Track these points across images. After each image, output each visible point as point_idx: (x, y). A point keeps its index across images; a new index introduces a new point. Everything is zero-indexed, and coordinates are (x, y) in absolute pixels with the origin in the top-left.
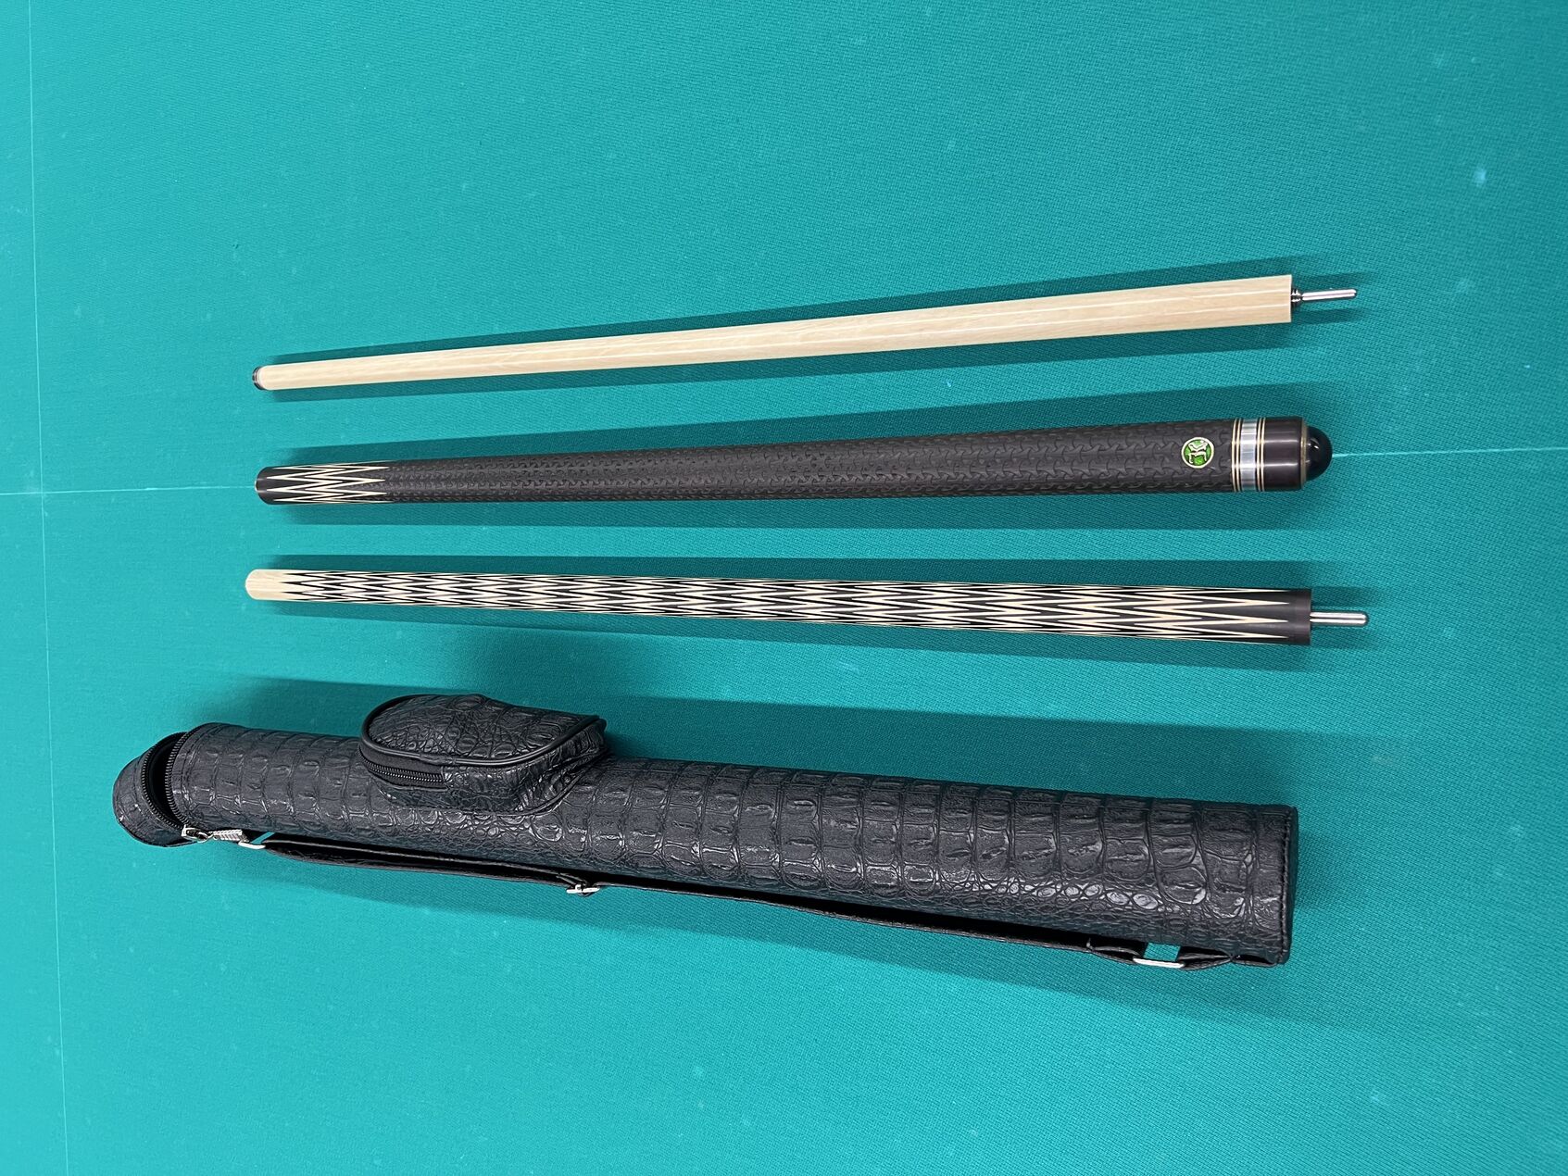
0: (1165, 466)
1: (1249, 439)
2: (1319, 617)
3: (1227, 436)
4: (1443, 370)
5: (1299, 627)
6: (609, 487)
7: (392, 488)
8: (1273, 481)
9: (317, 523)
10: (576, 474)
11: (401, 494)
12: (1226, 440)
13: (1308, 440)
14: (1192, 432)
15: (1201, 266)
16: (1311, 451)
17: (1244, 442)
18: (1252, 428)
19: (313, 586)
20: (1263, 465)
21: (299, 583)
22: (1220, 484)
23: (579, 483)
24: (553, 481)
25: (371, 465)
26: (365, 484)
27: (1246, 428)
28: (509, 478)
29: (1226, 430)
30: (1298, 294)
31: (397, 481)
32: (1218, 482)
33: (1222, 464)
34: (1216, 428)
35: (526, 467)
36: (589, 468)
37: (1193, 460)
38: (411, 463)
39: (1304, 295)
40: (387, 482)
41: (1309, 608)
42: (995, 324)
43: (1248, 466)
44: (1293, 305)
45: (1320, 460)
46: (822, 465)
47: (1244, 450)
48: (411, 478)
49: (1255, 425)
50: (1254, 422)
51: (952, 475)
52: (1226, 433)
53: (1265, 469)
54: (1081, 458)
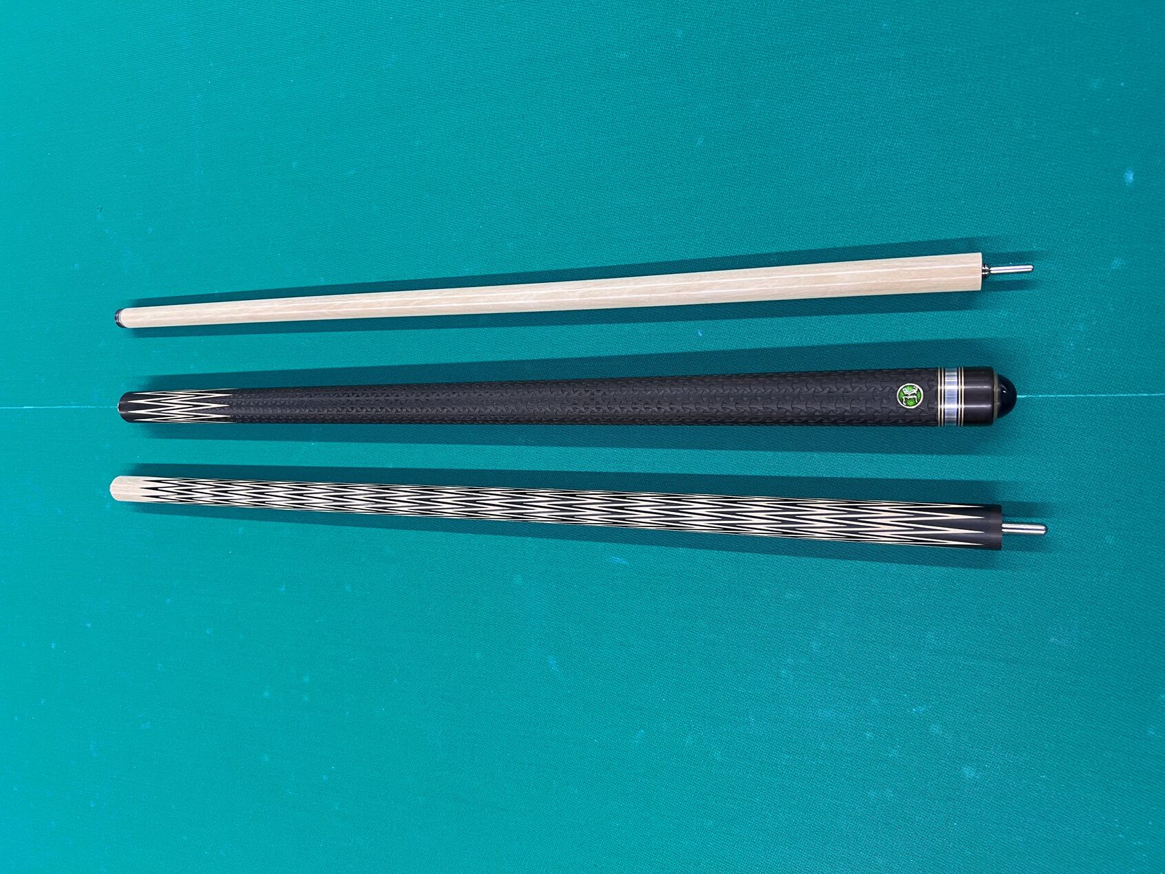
0: (883, 406)
1: (952, 385)
2: (1008, 528)
3: (934, 383)
4: (1102, 330)
5: (993, 536)
6: (420, 413)
7: (235, 411)
8: (970, 419)
9: (171, 437)
10: (391, 403)
11: (243, 416)
12: (933, 386)
13: (999, 387)
14: (904, 379)
15: (906, 243)
16: (1001, 394)
17: (948, 387)
18: (954, 375)
19: (169, 491)
20: (963, 406)
21: (156, 489)
22: (927, 421)
23: (395, 410)
24: (372, 408)
25: (217, 392)
26: (212, 408)
27: (948, 376)
28: (335, 405)
29: (932, 377)
30: (986, 268)
31: (239, 406)
32: (927, 418)
33: (930, 406)
34: (923, 376)
35: (349, 396)
36: (402, 398)
37: (906, 402)
38: (251, 391)
39: (991, 269)
40: (231, 406)
41: (1001, 521)
42: (739, 287)
43: (951, 407)
44: (984, 277)
45: (1008, 402)
46: (599, 399)
47: (948, 395)
48: (252, 404)
49: (956, 374)
50: (954, 371)
51: (707, 409)
52: (933, 381)
53: (965, 409)
54: (814, 397)
